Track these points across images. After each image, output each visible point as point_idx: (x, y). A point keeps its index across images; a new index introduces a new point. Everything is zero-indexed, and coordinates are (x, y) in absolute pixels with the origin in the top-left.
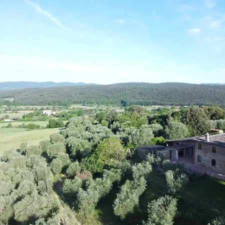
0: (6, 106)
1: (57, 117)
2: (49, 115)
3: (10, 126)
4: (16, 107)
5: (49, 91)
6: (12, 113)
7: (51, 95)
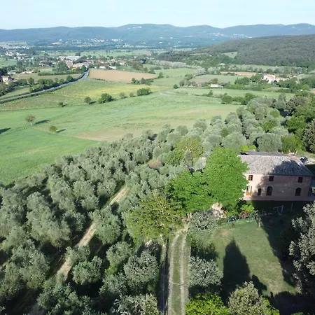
0: (223, 64)
1: (280, 86)
2: (270, 82)
3: (210, 95)
4: (235, 67)
5: (290, 41)
6: (227, 75)
7: (290, 48)
